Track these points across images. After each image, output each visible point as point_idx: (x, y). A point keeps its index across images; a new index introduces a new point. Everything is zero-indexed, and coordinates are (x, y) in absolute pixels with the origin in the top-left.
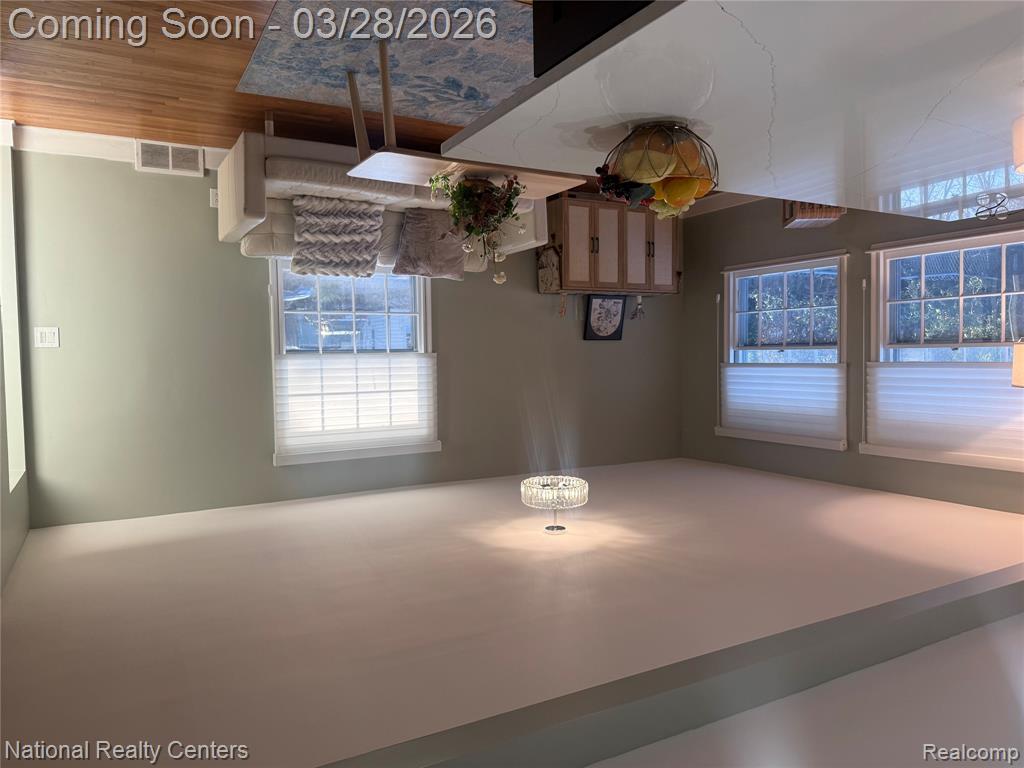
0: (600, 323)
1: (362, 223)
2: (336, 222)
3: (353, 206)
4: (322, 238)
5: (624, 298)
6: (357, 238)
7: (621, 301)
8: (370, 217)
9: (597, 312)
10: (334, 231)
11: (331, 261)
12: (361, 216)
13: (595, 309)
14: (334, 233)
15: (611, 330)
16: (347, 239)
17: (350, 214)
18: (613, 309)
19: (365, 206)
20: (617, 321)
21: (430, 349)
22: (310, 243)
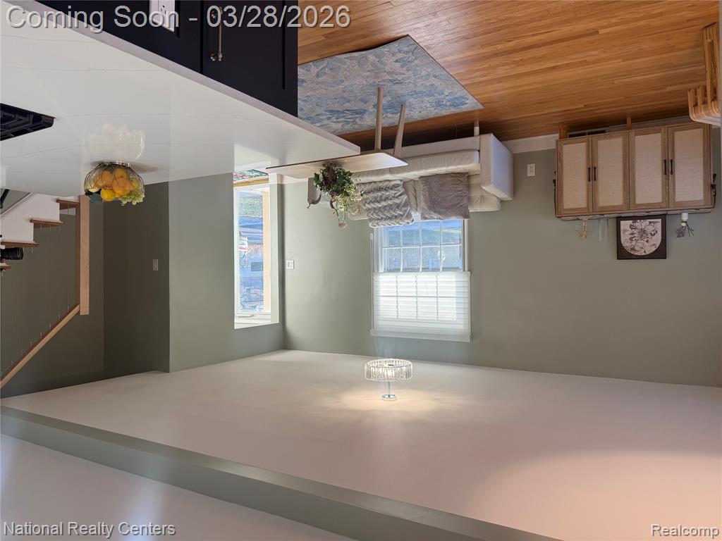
0: (634, 243)
1: (388, 193)
2: (375, 195)
3: (380, 185)
4: (373, 205)
5: (663, 217)
6: (390, 202)
7: (660, 220)
8: (391, 189)
9: (628, 233)
10: (376, 201)
11: (382, 218)
12: (386, 189)
13: (625, 231)
14: (377, 201)
15: (650, 249)
16: (384, 204)
17: (380, 189)
18: (650, 229)
19: (387, 183)
20: (657, 239)
21: (466, 269)
22: (369, 209)
